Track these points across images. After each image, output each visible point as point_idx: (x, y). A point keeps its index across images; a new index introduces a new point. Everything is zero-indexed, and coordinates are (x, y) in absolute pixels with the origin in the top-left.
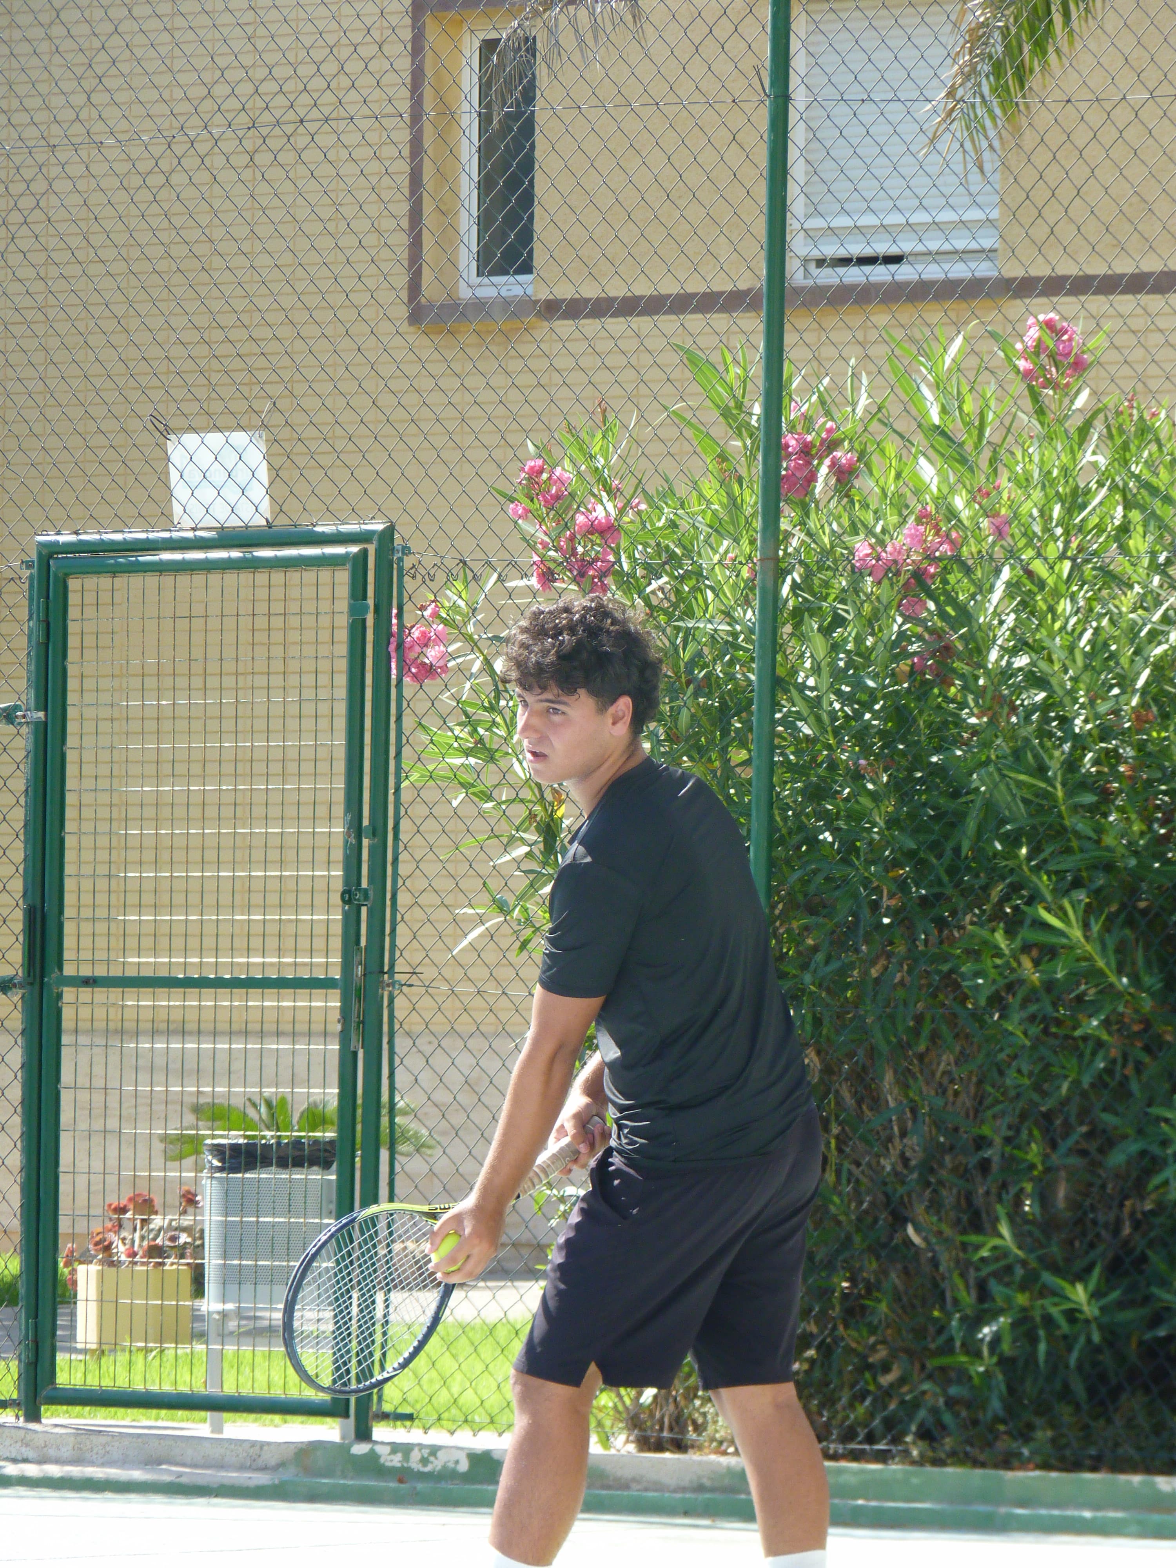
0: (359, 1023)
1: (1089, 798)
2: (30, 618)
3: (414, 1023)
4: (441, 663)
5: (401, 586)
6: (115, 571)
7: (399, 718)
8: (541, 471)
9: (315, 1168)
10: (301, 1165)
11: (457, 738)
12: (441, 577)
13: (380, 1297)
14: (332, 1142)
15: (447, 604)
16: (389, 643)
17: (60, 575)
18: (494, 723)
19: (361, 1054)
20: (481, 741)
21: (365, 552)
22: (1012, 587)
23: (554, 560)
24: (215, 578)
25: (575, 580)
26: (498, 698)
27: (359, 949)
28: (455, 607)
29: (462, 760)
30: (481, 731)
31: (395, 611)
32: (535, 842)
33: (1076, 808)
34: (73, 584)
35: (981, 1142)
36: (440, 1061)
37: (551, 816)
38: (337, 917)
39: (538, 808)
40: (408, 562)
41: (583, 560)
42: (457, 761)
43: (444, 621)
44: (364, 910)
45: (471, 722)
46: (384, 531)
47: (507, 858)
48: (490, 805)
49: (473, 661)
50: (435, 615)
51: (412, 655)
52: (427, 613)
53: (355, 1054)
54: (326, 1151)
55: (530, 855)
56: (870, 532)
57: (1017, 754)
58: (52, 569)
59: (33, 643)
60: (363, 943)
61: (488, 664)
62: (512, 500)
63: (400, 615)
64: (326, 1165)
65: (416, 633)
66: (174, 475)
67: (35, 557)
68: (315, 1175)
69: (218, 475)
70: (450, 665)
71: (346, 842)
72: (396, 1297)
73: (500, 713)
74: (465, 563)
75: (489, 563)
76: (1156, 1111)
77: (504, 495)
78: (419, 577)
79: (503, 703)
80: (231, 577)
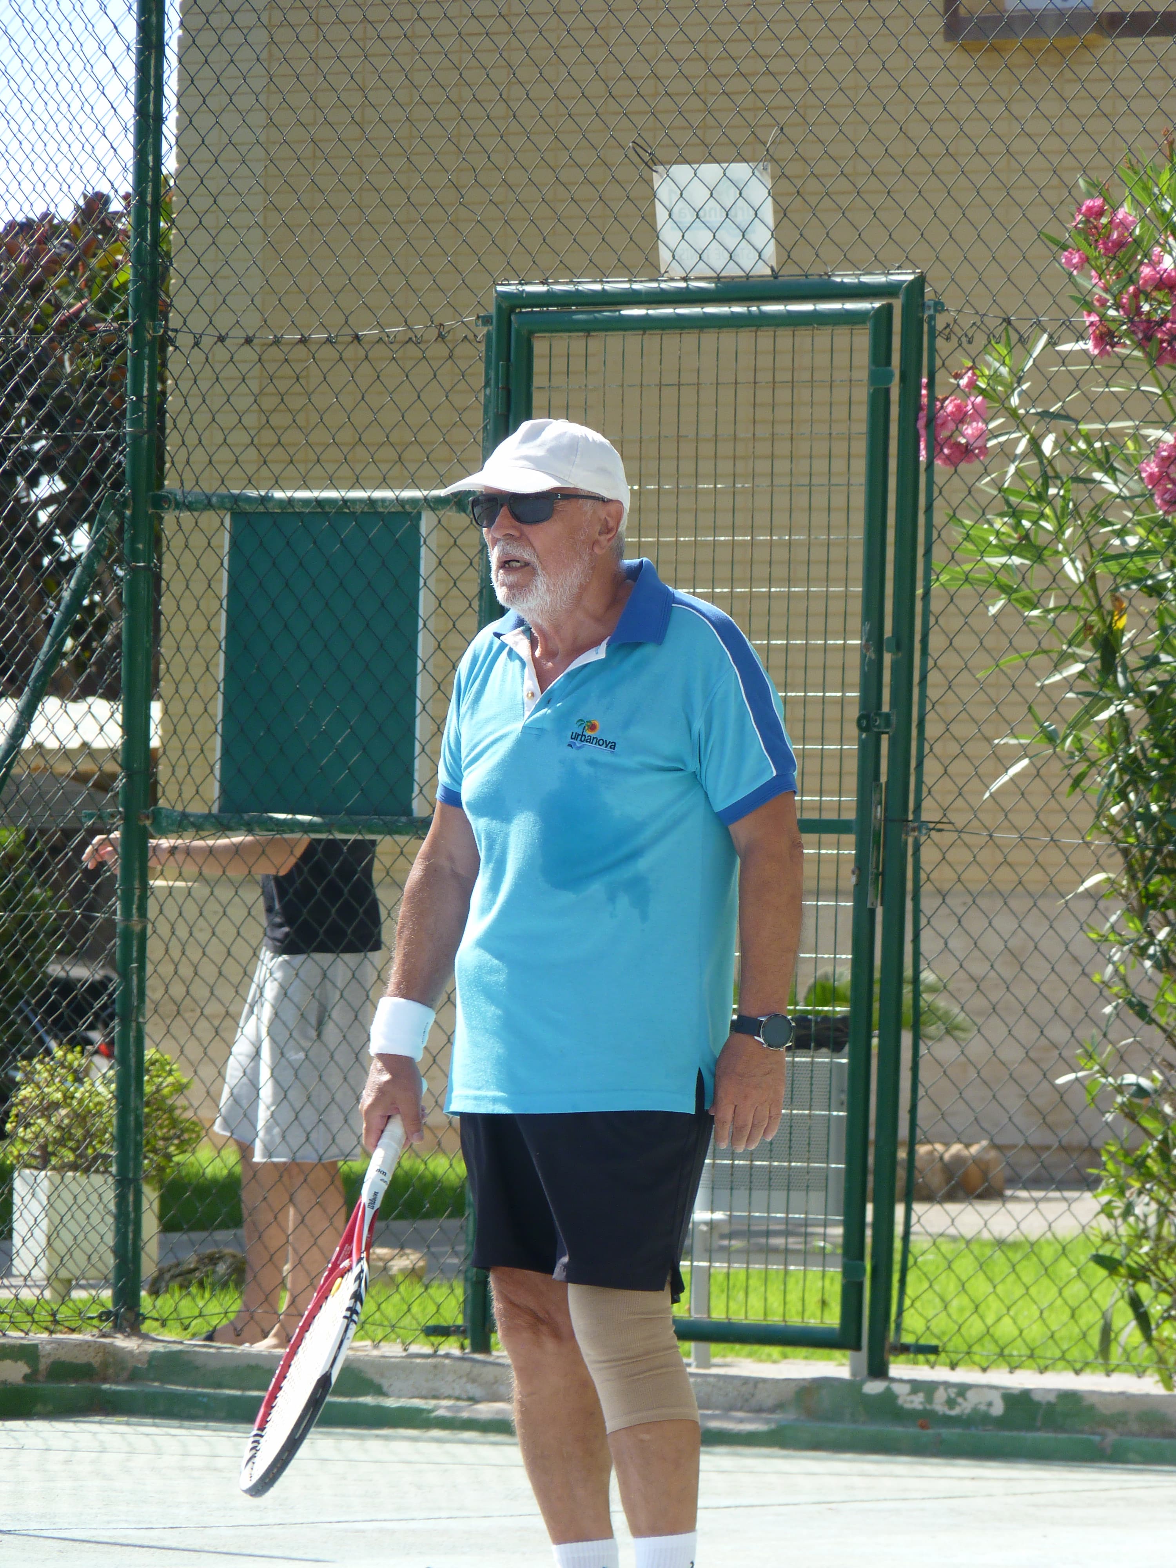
0: (877, 875)
2: (487, 384)
3: (944, 876)
4: (979, 443)
5: (932, 350)
6: (589, 329)
7: (929, 508)
8: (1100, 213)
9: (824, 1050)
10: (807, 1047)
11: (998, 533)
12: (980, 339)
13: (900, 1210)
14: (844, 1019)
15: (987, 372)
16: (917, 419)
17: (524, 332)
18: (1042, 515)
19: (879, 911)
20: (1026, 536)
21: (889, 309)
23: (1114, 320)
24: (709, 338)
25: (1140, 345)
26: (1046, 486)
27: (879, 786)
28: (995, 377)
29: (1003, 560)
30: (1026, 524)
31: (925, 380)
32: (1091, 659)
34: (539, 345)
36: (975, 923)
37: (1110, 627)
38: (852, 747)
39: (1094, 618)
40: (941, 322)
41: (1149, 321)
42: (997, 561)
43: (982, 392)
44: (885, 741)
45: (1016, 514)
46: (912, 283)
47: (1057, 677)
48: (1036, 613)
49: (1018, 440)
50: (972, 384)
51: (944, 434)
52: (963, 382)
53: (872, 912)
54: (837, 1029)
55: (1082, 674)
58: (514, 325)
59: (491, 415)
60: (883, 779)
61: (1035, 445)
62: (1064, 248)
63: (931, 385)
64: (837, 1048)
65: (950, 406)
66: (661, 215)
67: (492, 311)
68: (823, 1058)
69: (714, 215)
70: (990, 444)
71: (863, 657)
72: (918, 1208)
73: (1050, 503)
74: (1008, 321)
75: (1038, 323)
77: (1056, 243)
78: (954, 339)
79: (1052, 491)
80: (728, 338)
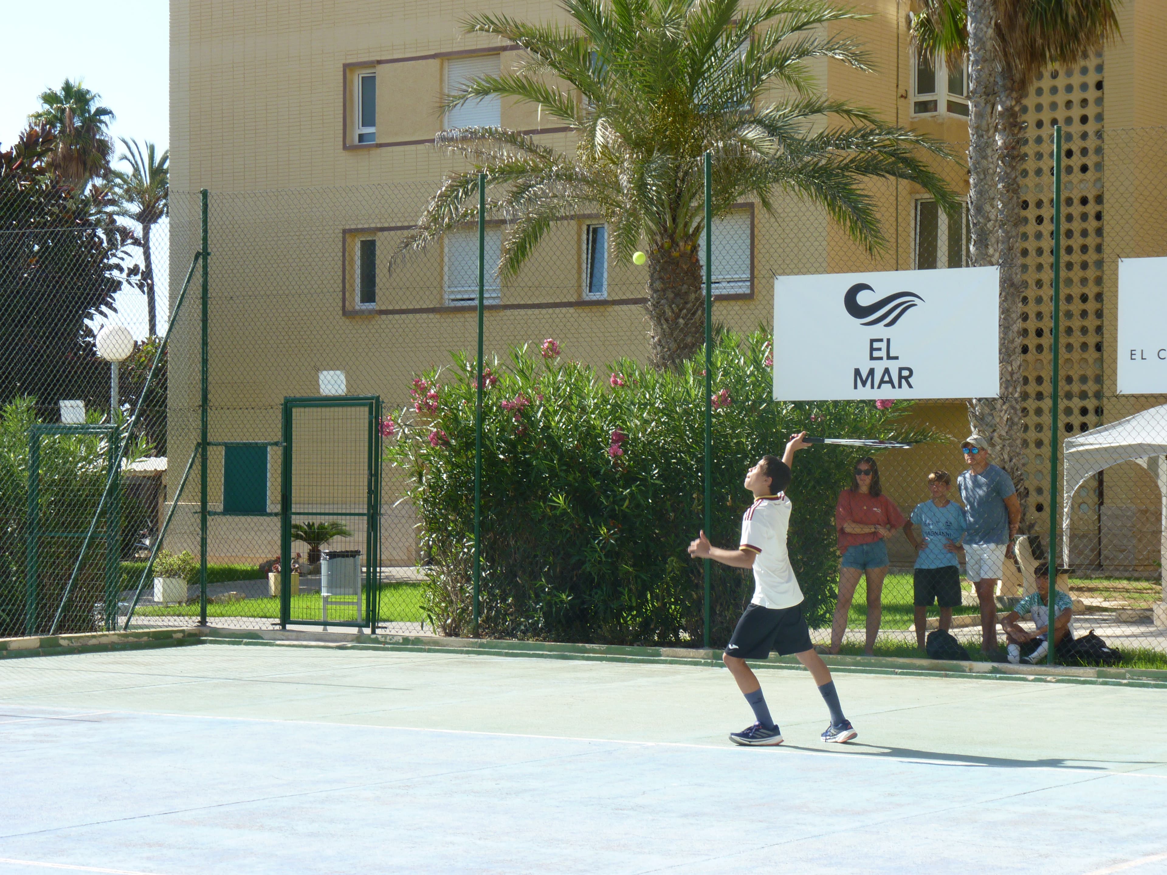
0: (372, 525)
1: (564, 468)
2: (282, 419)
3: (386, 525)
4: (392, 431)
5: (382, 411)
6: (305, 405)
7: (382, 446)
12: (391, 409)
15: (393, 416)
16: (379, 426)
17: (290, 406)
18: (406, 446)
21: (372, 402)
22: (543, 413)
27: (372, 505)
28: (395, 416)
31: (380, 417)
33: (561, 470)
34: (294, 410)
35: (536, 556)
36: (393, 535)
40: (383, 405)
43: (393, 420)
44: (373, 495)
45: (400, 446)
46: (377, 396)
47: (410, 481)
49: (400, 430)
50: (391, 418)
51: (385, 429)
52: (389, 418)
56: (506, 398)
57: (546, 456)
58: (288, 404)
59: (283, 426)
60: (373, 503)
61: (404, 431)
63: (382, 418)
65: (386, 423)
66: (321, 382)
67: (283, 400)
70: (394, 431)
73: (407, 444)
74: (398, 405)
76: (583, 549)
78: (386, 409)
79: (408, 441)
